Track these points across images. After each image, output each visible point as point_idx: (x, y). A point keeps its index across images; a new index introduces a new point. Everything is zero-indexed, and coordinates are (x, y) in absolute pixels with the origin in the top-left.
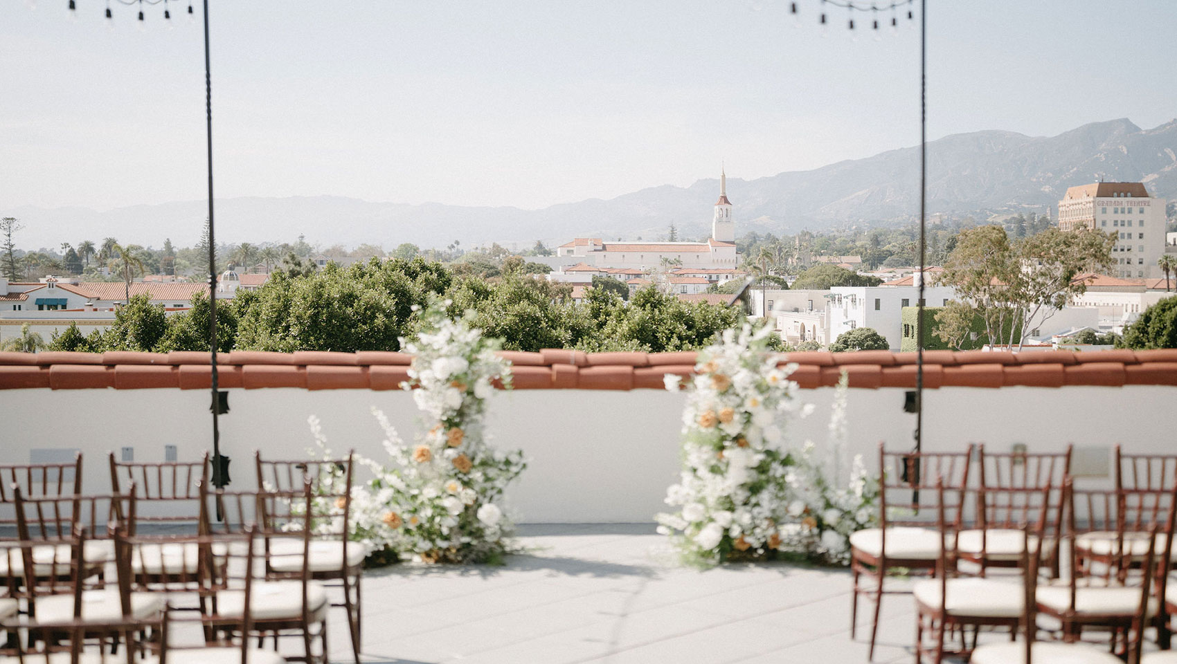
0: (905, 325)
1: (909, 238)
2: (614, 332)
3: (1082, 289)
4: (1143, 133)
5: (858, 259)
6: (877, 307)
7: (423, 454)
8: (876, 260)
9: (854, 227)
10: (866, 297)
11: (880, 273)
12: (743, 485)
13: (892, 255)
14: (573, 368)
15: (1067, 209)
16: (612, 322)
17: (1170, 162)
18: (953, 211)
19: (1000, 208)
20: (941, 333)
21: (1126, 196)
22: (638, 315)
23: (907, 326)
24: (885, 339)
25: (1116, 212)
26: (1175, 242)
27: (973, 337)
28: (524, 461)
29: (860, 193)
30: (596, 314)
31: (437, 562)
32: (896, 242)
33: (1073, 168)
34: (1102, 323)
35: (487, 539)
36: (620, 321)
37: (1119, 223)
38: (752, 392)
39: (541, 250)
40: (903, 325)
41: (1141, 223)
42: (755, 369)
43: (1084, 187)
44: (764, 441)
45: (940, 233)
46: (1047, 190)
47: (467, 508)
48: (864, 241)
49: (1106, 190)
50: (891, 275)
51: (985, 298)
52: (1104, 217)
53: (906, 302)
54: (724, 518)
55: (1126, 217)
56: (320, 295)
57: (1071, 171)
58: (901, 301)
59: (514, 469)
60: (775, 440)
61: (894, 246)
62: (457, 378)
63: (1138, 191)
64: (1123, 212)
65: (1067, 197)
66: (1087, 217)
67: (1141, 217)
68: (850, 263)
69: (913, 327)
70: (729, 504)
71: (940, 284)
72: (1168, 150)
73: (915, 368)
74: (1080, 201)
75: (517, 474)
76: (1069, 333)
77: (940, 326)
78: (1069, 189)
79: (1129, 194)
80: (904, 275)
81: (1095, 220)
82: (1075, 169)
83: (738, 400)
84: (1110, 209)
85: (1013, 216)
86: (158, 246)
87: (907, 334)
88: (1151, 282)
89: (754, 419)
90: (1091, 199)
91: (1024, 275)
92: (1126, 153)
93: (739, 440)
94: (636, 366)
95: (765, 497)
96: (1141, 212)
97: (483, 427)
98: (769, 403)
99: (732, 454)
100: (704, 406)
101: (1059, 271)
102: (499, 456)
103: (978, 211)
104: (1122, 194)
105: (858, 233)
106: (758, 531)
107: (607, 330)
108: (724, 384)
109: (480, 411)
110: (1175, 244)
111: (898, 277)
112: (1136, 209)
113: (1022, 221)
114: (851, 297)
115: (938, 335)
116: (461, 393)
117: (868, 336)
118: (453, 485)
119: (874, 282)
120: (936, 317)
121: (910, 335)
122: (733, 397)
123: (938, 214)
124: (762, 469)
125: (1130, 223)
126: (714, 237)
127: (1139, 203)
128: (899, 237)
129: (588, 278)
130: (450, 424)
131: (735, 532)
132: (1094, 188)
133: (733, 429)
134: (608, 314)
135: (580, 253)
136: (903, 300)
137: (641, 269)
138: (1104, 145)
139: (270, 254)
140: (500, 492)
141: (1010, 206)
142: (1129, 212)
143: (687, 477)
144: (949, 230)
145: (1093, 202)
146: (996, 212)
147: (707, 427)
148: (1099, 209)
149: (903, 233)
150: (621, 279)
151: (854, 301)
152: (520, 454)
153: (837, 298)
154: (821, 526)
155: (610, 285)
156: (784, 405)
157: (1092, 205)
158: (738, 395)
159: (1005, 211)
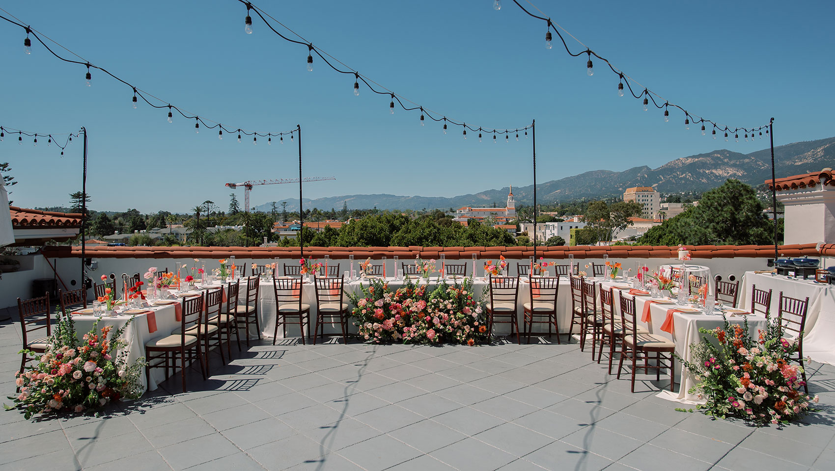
0: (571, 235)
3: (631, 222)
4: (652, 170)
5: (556, 213)
6: (562, 229)
8: (562, 213)
9: (555, 202)
10: (558, 226)
11: (563, 217)
13: (567, 211)
15: (627, 196)
21: (646, 191)
24: (564, 241)
25: (643, 196)
26: (662, 207)
29: (557, 191)
34: (637, 234)
37: (644, 200)
39: (451, 210)
43: (632, 189)
46: (620, 189)
48: (558, 207)
49: (639, 190)
50: (567, 218)
52: (639, 198)
55: (646, 198)
57: (628, 183)
61: (569, 208)
64: (645, 196)
65: (627, 192)
66: (634, 198)
67: (652, 198)
68: (553, 214)
69: (574, 236)
72: (661, 176)
74: (631, 193)
78: (627, 189)
80: (572, 218)
81: (636, 199)
84: (641, 196)
87: (572, 239)
88: (655, 220)
92: (647, 177)
96: (651, 196)
103: (597, 197)
105: (557, 204)
111: (570, 219)
112: (649, 196)
113: (611, 200)
114: (553, 226)
117: (558, 240)
119: (561, 221)
125: (648, 200)
126: (508, 206)
127: (650, 194)
129: (467, 220)
132: (635, 189)
135: (464, 212)
136: (570, 227)
137: (484, 217)
138: (639, 174)
141: (608, 195)
145: (635, 193)
148: (638, 196)
153: (548, 226)
155: (474, 222)
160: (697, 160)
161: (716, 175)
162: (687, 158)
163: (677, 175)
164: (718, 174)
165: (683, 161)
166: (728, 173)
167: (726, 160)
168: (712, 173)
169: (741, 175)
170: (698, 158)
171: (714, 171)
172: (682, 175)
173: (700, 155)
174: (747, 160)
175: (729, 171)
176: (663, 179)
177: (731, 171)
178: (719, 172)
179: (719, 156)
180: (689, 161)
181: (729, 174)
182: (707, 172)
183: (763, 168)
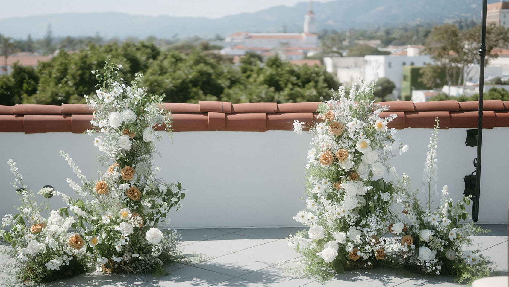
2: (255, 81)
5: (378, 42)
6: (390, 66)
7: (102, 187)
8: (388, 42)
9: (376, 26)
10: (384, 61)
11: (390, 49)
12: (353, 210)
13: (396, 39)
14: (223, 115)
16: (255, 75)
18: (426, 18)
19: (450, 16)
22: (269, 71)
23: (405, 76)
24: (393, 83)
27: (438, 81)
28: (182, 192)
30: (244, 71)
31: (113, 272)
32: (398, 33)
34: (504, 74)
35: (153, 254)
36: (258, 74)
38: (362, 136)
39: (219, 38)
40: (403, 75)
42: (363, 118)
44: (371, 174)
45: (420, 29)
47: (135, 229)
48: (381, 33)
49: (506, 6)
50: (395, 50)
51: (447, 61)
52: (504, 20)
53: (404, 64)
54: (340, 237)
56: (85, 63)
58: (401, 63)
59: (174, 199)
60: (379, 173)
61: (397, 35)
62: (128, 127)
66: (497, 20)
68: (374, 43)
69: (408, 76)
70: (343, 226)
73: (477, 113)
74: (492, 11)
75: (176, 203)
80: (402, 50)
81: (500, 21)
83: (351, 143)
86: (24, 38)
87: (405, 80)
89: (363, 157)
90: (498, 10)
93: (352, 175)
94: (269, 113)
95: (373, 220)
97: (150, 165)
98: (375, 144)
99: (347, 186)
100: (323, 146)
102: (163, 188)
103: (439, 17)
105: (378, 30)
106: (367, 247)
107: (251, 80)
108: (339, 130)
109: (148, 152)
111: (399, 51)
113: (461, 22)
116: (130, 139)
117: (386, 82)
118: (125, 212)
119: (387, 53)
122: (346, 141)
123: (418, 19)
124: (368, 196)
128: (399, 31)
129: (242, 52)
130: (122, 163)
131: (350, 248)
132: (500, 4)
133: (347, 165)
134: (252, 71)
135: (238, 40)
137: (269, 47)
139: (81, 41)
140: (164, 215)
143: (310, 202)
144: (424, 27)
145: (500, 12)
147: (326, 164)
148: (502, 15)
150: (259, 53)
152: (179, 186)
153: (368, 61)
154: (418, 243)
155: (253, 55)
156: (388, 147)
158: (350, 139)
159: (452, 17)
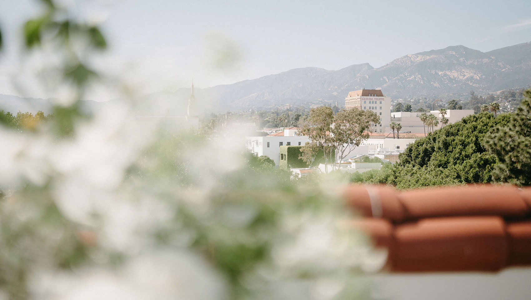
0: (281, 154)
1: (276, 115)
3: (367, 137)
4: (375, 69)
6: (268, 146)
9: (251, 110)
10: (263, 141)
11: (266, 130)
13: (269, 122)
15: (349, 101)
17: (386, 82)
18: (295, 103)
19: (315, 102)
20: (303, 158)
21: (374, 96)
23: (282, 155)
24: (273, 161)
25: (370, 103)
26: (394, 116)
29: (254, 95)
32: (270, 117)
33: (346, 84)
34: (369, 153)
37: (371, 108)
40: (280, 154)
41: (381, 108)
43: (356, 92)
45: (290, 113)
46: (335, 94)
48: (256, 116)
49: (366, 93)
50: (271, 131)
51: (323, 141)
52: (365, 105)
53: (281, 144)
55: (374, 105)
57: (345, 86)
58: (279, 143)
61: (270, 118)
63: (379, 94)
64: (373, 103)
65: (349, 96)
66: (358, 105)
67: (381, 105)
69: (285, 155)
71: (302, 134)
72: (385, 77)
74: (354, 98)
76: (356, 157)
77: (303, 154)
78: (350, 92)
79: (375, 95)
80: (277, 131)
81: (361, 106)
82: (347, 85)
84: (368, 102)
85: (321, 105)
87: (282, 158)
88: (386, 134)
91: (341, 130)
92: (368, 78)
96: (381, 103)
101: (357, 128)
103: (306, 103)
104: (372, 95)
105: (253, 113)
110: (394, 118)
111: (274, 132)
112: (378, 102)
114: (256, 141)
115: (301, 158)
117: (266, 159)
119: (265, 135)
120: (301, 150)
121: (284, 159)
123: (288, 104)
125: (376, 108)
126: (188, 114)
127: (379, 99)
128: (272, 115)
132: (361, 92)
136: (280, 143)
138: (358, 74)
141: (319, 101)
142: (376, 103)
144: (294, 111)
145: (360, 98)
146: (314, 104)
148: (363, 101)
149: (273, 113)
151: (257, 143)
153: (249, 142)
157: (360, 99)
159: (317, 103)
160: (428, 57)
161: (450, 78)
162: (417, 55)
163: (405, 76)
164: (452, 77)
165: (412, 59)
166: (464, 76)
167: (462, 59)
168: (445, 75)
169: (478, 78)
170: (429, 56)
171: (448, 73)
172: (410, 76)
173: (432, 52)
174: (486, 60)
175: (466, 74)
176: (387, 81)
177: (468, 74)
178: (454, 74)
179: (454, 53)
180: (419, 59)
181: (466, 77)
182: (440, 73)
183: (504, 70)
